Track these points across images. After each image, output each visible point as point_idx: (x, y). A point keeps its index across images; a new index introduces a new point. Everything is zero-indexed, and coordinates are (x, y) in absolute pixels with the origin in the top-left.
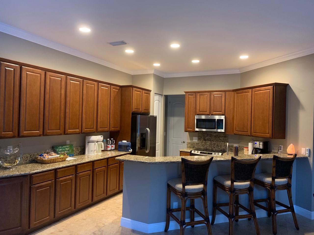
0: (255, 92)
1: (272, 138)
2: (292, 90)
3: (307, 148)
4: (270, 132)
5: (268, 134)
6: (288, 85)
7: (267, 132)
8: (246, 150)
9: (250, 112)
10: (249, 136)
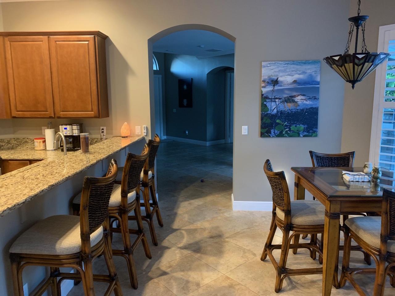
0: (56, 41)
1: (99, 117)
2: (115, 46)
3: (143, 126)
4: (95, 108)
5: (92, 111)
6: (107, 38)
7: (90, 109)
8: (40, 142)
9: (48, 76)
10: (51, 117)
